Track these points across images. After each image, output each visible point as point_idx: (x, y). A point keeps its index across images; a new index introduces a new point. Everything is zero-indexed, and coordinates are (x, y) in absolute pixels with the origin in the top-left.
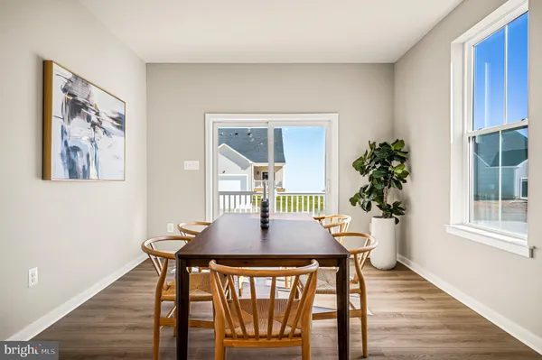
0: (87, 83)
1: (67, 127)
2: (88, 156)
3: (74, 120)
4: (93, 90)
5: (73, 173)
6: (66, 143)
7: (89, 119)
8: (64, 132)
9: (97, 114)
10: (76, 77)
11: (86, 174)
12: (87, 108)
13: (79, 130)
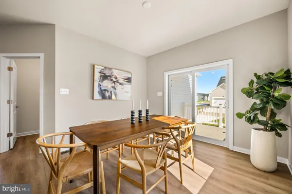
0: (110, 69)
1: (101, 84)
2: (111, 92)
3: (105, 81)
4: (114, 70)
5: (104, 97)
6: (100, 88)
7: (112, 80)
8: (100, 85)
9: (116, 78)
10: (105, 68)
11: (110, 98)
12: (111, 77)
13: (107, 84)
